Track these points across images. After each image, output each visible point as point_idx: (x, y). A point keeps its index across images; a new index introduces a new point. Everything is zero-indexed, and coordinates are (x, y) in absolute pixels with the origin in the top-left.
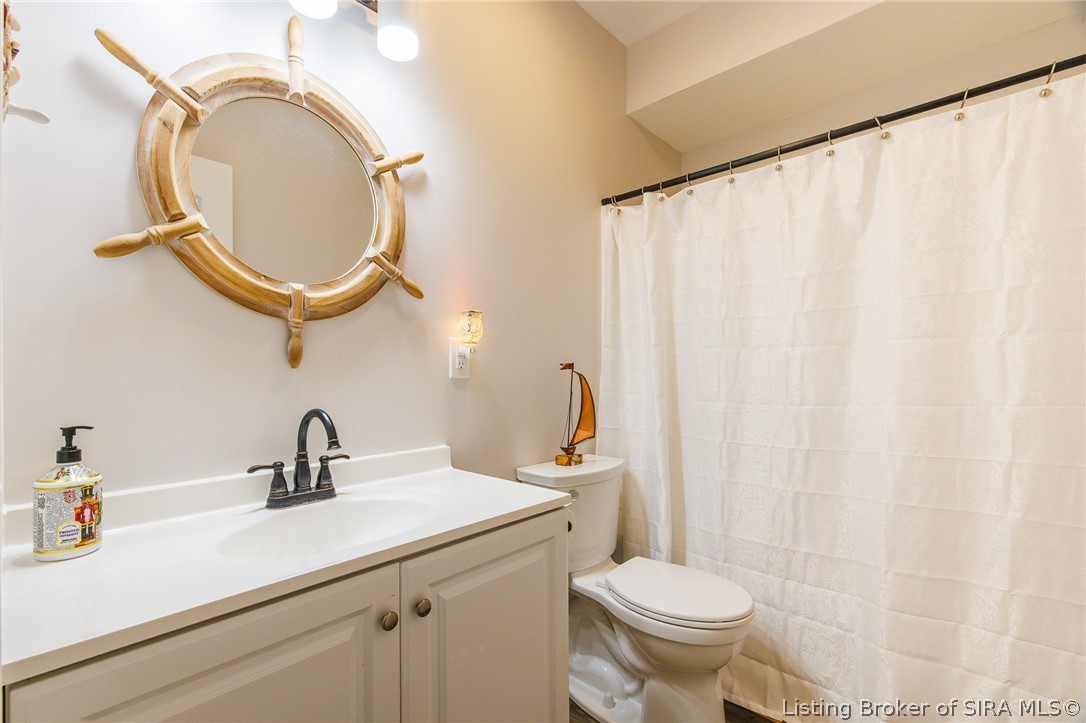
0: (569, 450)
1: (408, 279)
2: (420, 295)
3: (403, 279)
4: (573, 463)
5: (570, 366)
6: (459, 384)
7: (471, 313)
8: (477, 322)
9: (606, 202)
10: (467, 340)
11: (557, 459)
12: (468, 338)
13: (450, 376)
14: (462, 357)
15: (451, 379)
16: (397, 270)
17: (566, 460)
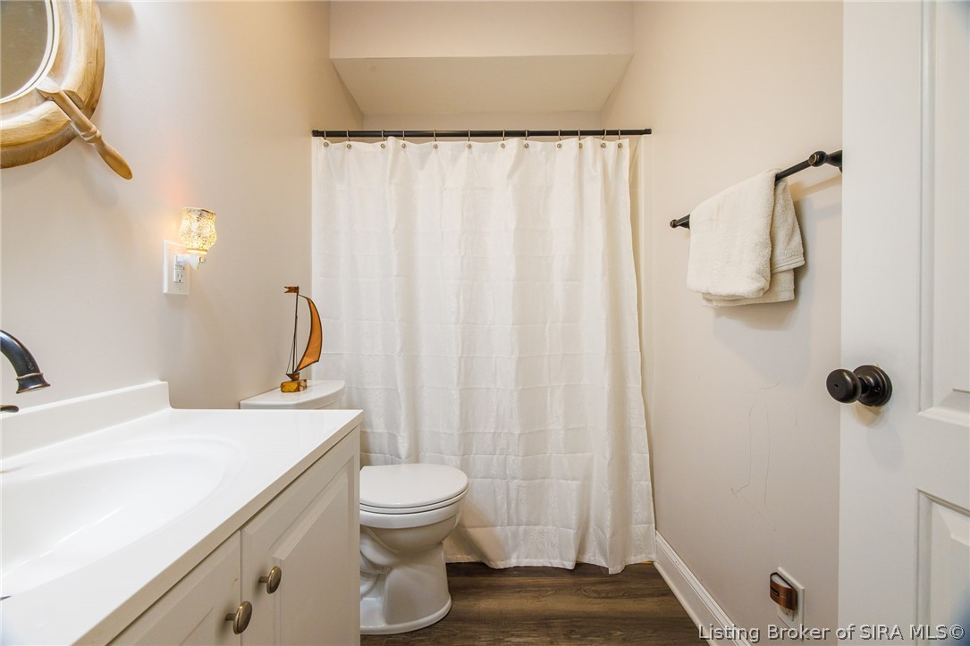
0: (294, 376)
1: (109, 144)
2: (127, 174)
3: (102, 144)
4: (301, 388)
5: (295, 290)
6: (175, 301)
7: (203, 213)
8: (209, 227)
9: (317, 134)
10: (195, 246)
11: (283, 386)
12: (197, 243)
13: (165, 291)
14: (182, 267)
15: (167, 295)
16: (94, 128)
17: (294, 385)
